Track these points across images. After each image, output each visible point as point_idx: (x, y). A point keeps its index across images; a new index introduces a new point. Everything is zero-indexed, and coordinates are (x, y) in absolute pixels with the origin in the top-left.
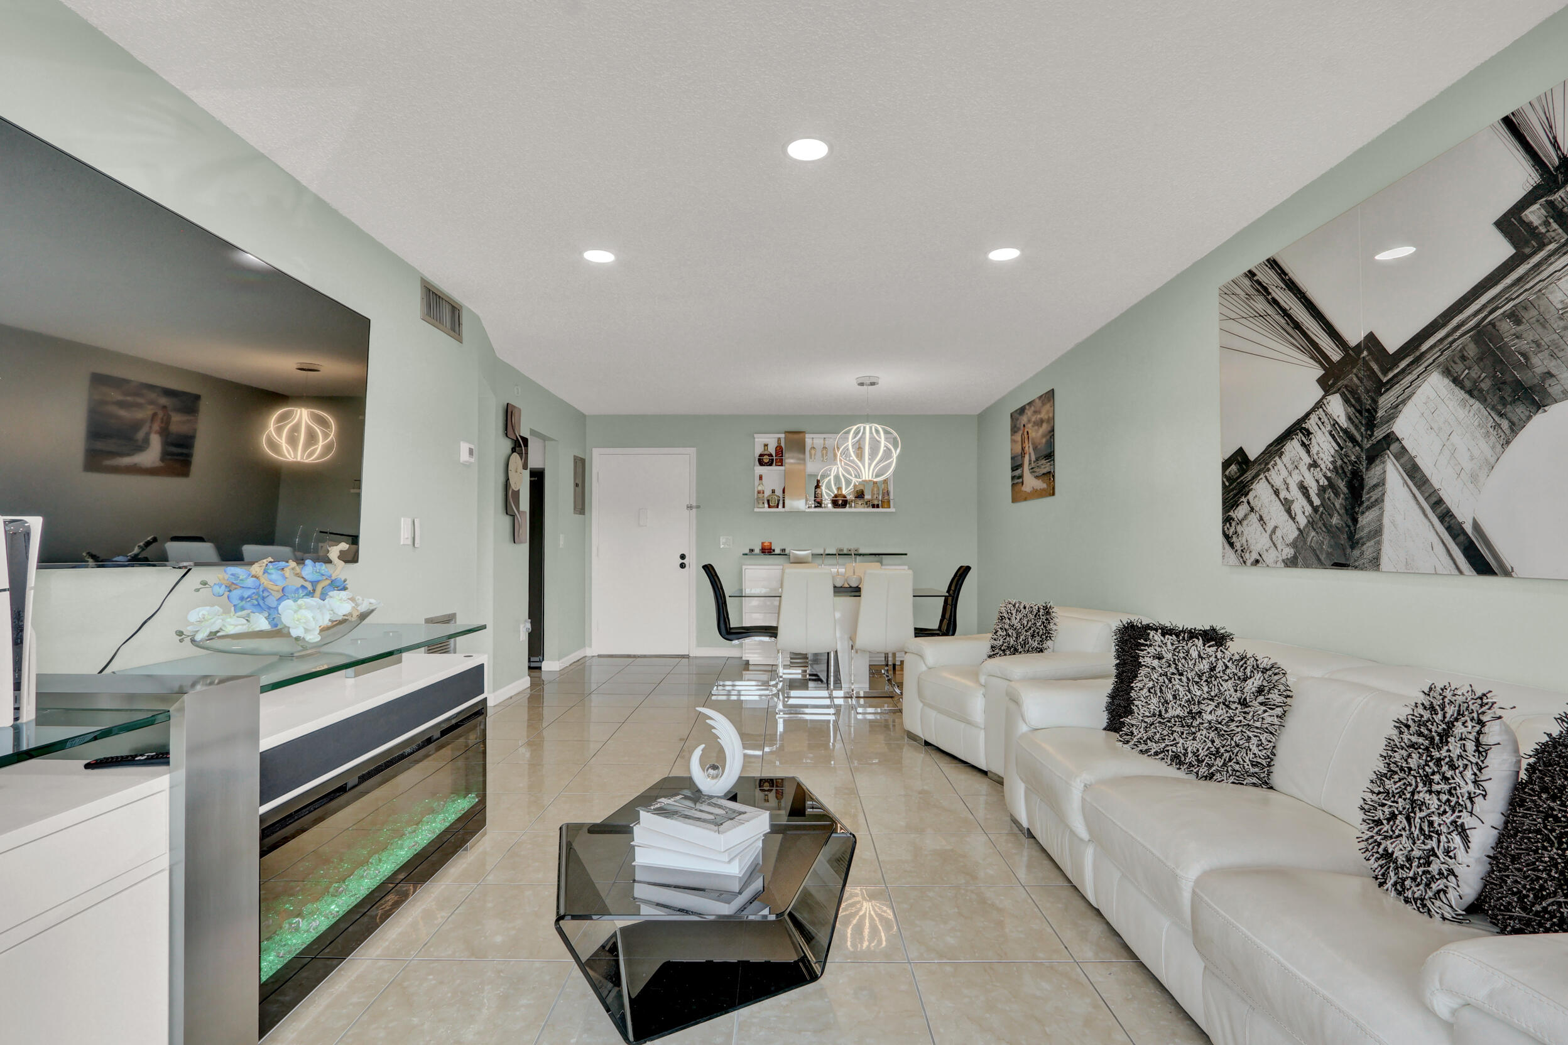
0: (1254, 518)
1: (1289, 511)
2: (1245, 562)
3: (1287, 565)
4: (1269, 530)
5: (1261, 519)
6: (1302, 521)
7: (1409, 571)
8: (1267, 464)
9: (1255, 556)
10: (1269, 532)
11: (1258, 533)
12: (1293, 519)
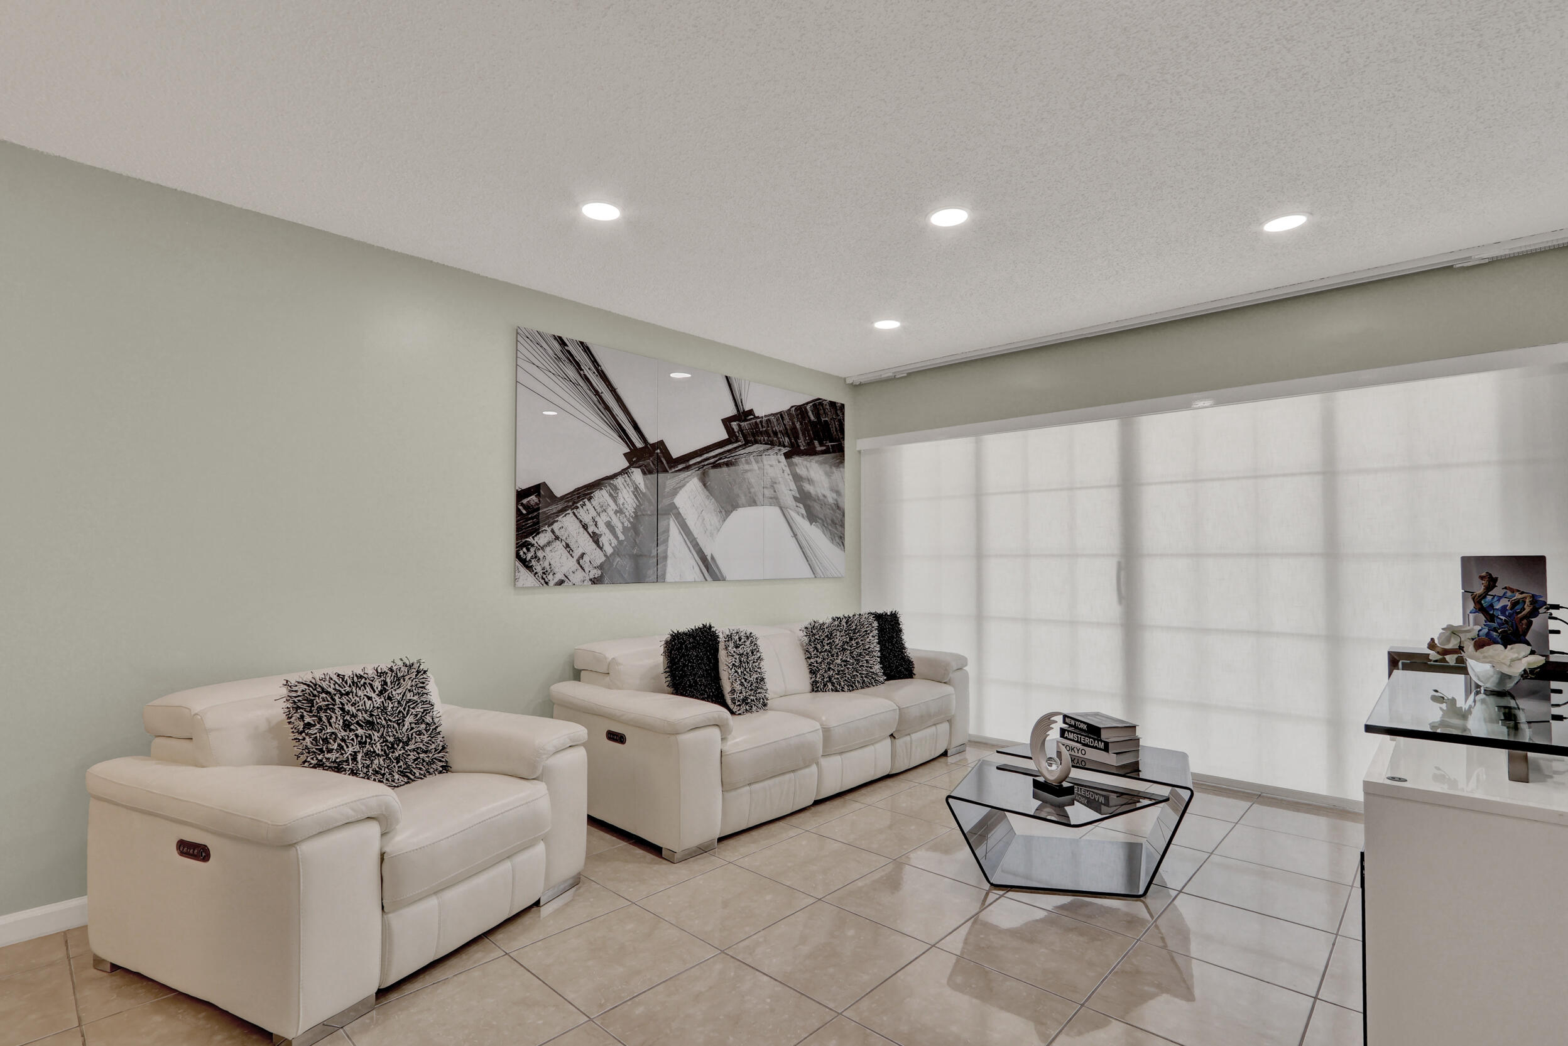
0: (558, 544)
1: (597, 542)
2: (547, 583)
3: (593, 583)
4: (576, 554)
5: (567, 546)
6: (609, 550)
7: (680, 582)
8: (575, 503)
9: (559, 577)
10: (576, 557)
11: (564, 558)
12: (601, 548)
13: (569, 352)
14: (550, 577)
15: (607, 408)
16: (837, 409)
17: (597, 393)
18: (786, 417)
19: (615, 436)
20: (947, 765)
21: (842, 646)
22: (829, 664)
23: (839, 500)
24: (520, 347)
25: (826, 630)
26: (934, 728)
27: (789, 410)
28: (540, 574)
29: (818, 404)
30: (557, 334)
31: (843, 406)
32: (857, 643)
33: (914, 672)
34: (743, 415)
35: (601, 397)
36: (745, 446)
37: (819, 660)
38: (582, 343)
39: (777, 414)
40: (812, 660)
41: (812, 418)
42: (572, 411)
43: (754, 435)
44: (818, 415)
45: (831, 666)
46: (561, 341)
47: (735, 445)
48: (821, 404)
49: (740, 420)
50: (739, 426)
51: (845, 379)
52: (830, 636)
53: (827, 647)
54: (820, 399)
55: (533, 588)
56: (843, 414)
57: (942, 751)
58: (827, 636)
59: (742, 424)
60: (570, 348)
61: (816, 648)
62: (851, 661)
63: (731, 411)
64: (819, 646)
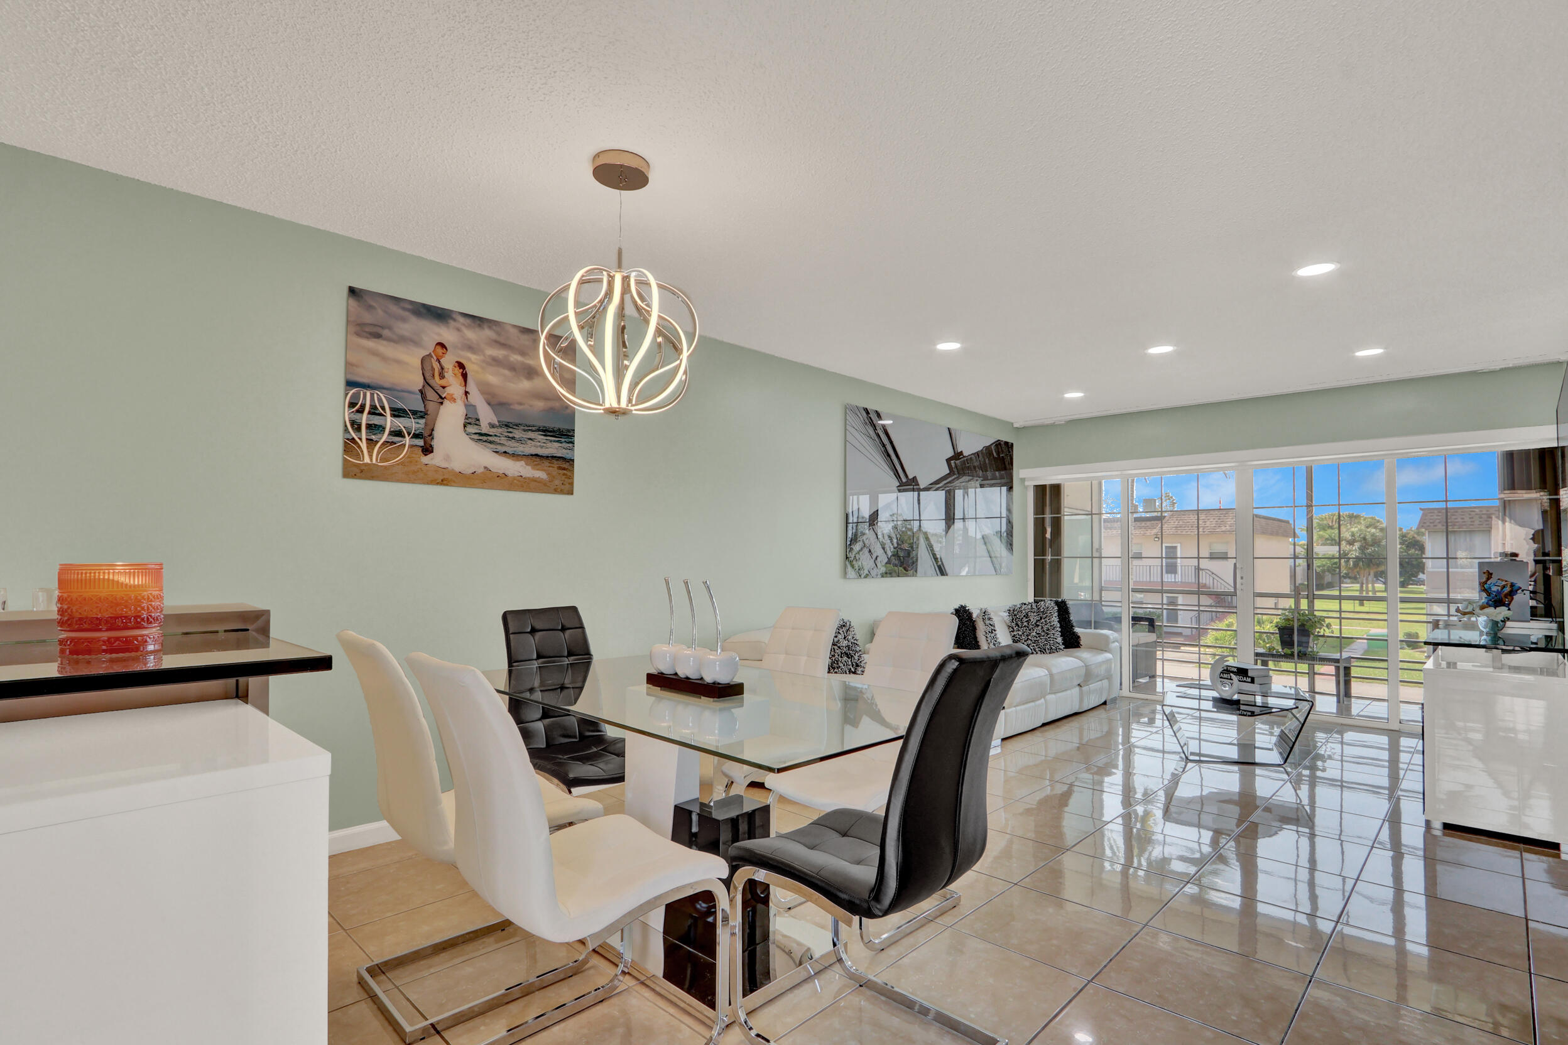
0: (866, 551)
1: (884, 549)
2: (860, 576)
3: (882, 577)
4: (874, 557)
5: (870, 551)
6: (890, 554)
7: (925, 575)
8: (874, 521)
9: (866, 572)
10: (874, 559)
11: (868, 559)
12: (886, 553)
13: (870, 418)
14: (862, 572)
15: (889, 455)
16: (1009, 446)
17: (884, 445)
18: (980, 455)
19: (892, 473)
20: (1105, 710)
21: (1035, 623)
22: (1027, 636)
23: (1010, 517)
24: (848, 418)
25: (1024, 612)
26: (1100, 682)
27: (982, 450)
28: (857, 570)
29: (998, 444)
30: (865, 407)
31: (1012, 444)
32: (1046, 621)
33: (1081, 643)
34: (958, 455)
35: (885, 448)
36: (958, 478)
37: (1020, 633)
38: (876, 411)
39: (975, 453)
40: (1015, 633)
41: (995, 454)
42: (870, 456)
43: (963, 469)
44: (998, 454)
45: (1030, 637)
46: (867, 411)
47: (953, 477)
48: (1000, 444)
49: (957, 460)
50: (955, 463)
51: (1012, 424)
52: (1027, 616)
53: (1026, 624)
54: (999, 440)
55: (855, 578)
56: (1012, 451)
57: (1103, 701)
58: (1024, 616)
59: (957, 462)
60: (871, 415)
61: (1017, 624)
62: (1043, 634)
63: (950, 453)
64: (1019, 623)
